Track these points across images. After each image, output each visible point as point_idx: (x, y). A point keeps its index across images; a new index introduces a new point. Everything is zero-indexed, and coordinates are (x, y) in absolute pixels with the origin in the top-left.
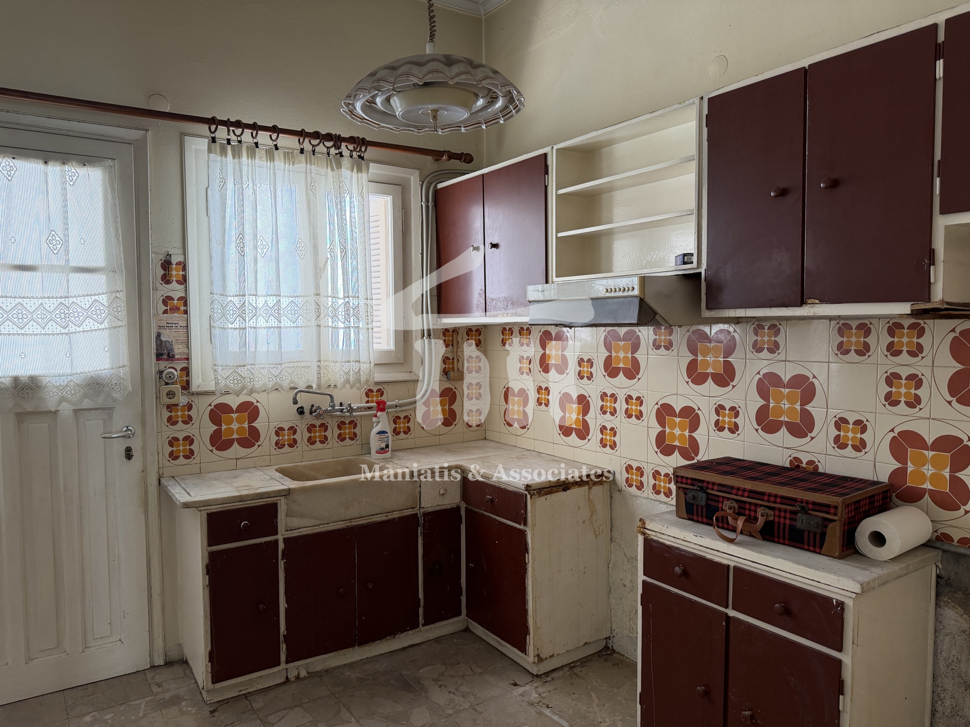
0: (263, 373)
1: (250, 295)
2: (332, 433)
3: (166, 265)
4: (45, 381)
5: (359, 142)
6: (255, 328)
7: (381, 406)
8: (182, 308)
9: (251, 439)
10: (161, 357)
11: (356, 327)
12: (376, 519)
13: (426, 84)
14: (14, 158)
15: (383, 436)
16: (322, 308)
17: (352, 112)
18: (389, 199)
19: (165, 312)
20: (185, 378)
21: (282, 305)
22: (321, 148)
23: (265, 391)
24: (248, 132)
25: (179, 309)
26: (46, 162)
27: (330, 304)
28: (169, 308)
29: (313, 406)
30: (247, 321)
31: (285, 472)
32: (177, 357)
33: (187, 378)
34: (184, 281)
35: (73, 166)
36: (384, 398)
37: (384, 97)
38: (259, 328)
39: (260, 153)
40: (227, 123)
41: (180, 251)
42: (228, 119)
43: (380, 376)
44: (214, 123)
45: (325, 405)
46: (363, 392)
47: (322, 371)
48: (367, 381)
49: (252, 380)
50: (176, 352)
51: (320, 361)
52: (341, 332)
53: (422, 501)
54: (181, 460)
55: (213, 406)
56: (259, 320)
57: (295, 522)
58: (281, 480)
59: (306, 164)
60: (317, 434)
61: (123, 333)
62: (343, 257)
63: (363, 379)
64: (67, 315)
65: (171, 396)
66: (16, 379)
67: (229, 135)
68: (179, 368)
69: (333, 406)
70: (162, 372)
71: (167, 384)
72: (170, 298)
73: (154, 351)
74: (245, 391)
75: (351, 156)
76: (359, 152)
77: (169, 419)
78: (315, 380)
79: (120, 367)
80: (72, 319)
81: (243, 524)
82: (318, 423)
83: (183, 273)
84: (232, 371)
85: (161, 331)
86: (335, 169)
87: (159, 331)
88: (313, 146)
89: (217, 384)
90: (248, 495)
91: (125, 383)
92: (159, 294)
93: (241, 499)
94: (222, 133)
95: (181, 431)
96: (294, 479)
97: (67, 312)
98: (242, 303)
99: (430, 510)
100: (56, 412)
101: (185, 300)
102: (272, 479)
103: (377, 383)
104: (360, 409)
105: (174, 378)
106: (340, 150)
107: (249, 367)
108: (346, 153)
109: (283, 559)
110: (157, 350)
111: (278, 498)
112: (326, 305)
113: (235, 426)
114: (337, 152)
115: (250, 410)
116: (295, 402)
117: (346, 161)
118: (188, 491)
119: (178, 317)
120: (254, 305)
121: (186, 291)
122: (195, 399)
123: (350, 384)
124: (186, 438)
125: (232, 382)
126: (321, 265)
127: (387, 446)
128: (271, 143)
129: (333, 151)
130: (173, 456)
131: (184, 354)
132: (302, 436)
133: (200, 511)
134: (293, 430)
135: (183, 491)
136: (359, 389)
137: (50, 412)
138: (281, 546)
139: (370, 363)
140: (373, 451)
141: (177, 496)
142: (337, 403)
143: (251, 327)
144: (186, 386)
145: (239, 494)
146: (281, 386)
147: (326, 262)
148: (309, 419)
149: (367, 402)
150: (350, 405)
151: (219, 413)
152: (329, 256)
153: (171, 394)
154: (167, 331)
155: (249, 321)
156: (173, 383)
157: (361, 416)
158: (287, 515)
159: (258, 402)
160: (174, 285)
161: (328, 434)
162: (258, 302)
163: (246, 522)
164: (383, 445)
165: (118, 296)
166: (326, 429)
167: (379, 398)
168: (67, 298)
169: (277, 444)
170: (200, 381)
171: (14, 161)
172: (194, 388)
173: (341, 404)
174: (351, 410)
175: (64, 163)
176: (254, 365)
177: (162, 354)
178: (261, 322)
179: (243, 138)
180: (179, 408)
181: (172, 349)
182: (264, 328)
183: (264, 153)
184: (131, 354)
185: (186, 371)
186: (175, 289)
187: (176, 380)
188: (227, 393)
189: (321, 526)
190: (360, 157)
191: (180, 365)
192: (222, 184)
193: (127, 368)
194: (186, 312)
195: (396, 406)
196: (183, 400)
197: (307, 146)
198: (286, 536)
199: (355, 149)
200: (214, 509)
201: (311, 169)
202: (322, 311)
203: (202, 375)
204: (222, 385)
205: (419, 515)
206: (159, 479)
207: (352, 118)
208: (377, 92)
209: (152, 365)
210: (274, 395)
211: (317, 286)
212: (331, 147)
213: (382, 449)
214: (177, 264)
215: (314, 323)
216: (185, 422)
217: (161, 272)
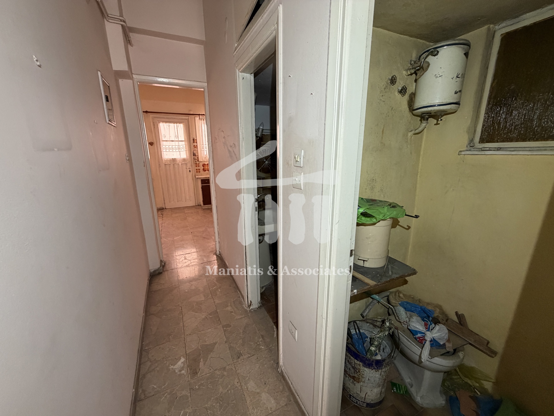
3: (194, 140)
4: (177, 159)
19: (194, 148)
34: (196, 142)
41: (196, 137)
44: (199, 115)
61: (188, 151)
66: (173, 158)
67: (202, 117)
72: (195, 146)
74: (207, 161)
77: (196, 166)
79: (187, 157)
80: (180, 149)
84: (205, 158)
85: (194, 151)
89: (203, 160)
91: (189, 160)
92: (193, 145)
95: (198, 168)
100: (179, 164)
101: (197, 146)
110: (193, 154)
113: (206, 167)
118: (199, 176)
121: (197, 144)
122: (200, 163)
125: (205, 160)
130: (197, 172)
131: (197, 155)
133: (200, 179)
141: (197, 177)
144: (198, 160)
151: (204, 165)
153: (196, 162)
160: (195, 143)
165: (187, 145)
168: (179, 146)
171: (169, 124)
175: (177, 124)
181: (195, 154)
184: (189, 155)
185: (198, 158)
186: (195, 144)
187: (196, 159)
188: (205, 162)
191: (197, 157)
193: (189, 157)
194: (197, 148)
196: (198, 163)
200: (202, 179)
203: (201, 159)
206: (195, 175)
209: (193, 157)
216: (198, 167)
217: (193, 141)
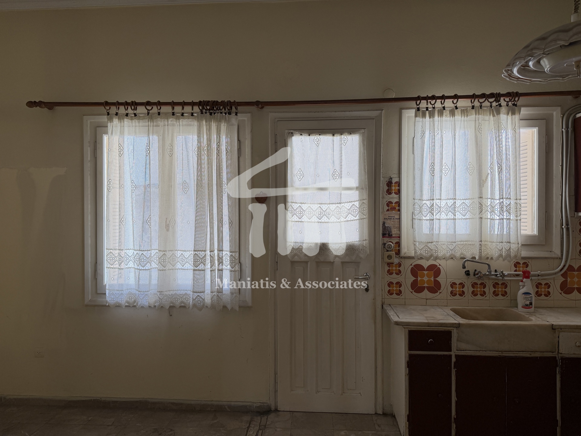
0: (443, 247)
1: (437, 199)
2: (489, 289)
3: (389, 184)
4: (329, 246)
5: (513, 96)
6: (439, 219)
7: (526, 275)
8: (397, 208)
9: (435, 288)
10: (385, 236)
11: (508, 219)
12: (521, 355)
13: (571, 44)
14: (320, 135)
15: (528, 296)
16: (483, 206)
17: (510, 76)
18: (535, 130)
19: (388, 210)
20: (397, 248)
21: (457, 205)
22: (487, 104)
23: (444, 259)
24: (439, 101)
25: (395, 208)
26: (333, 135)
27: (489, 203)
28: (390, 208)
29: (476, 270)
30: (434, 215)
31: (457, 312)
32: (393, 236)
33: (399, 248)
34: (399, 192)
35: (346, 135)
36: (528, 269)
37: (536, 60)
38: (442, 219)
39: (446, 113)
40: (426, 98)
41: (396, 176)
42: (427, 96)
43: (524, 253)
44: (419, 100)
45: (484, 270)
46: (512, 263)
47: (482, 248)
48: (516, 256)
49: (436, 251)
50: (393, 233)
51: (481, 241)
52: (497, 222)
53: (560, 348)
54: (394, 296)
55: (413, 266)
56: (442, 215)
57: (463, 346)
58: (454, 317)
59: (476, 115)
60: (479, 289)
61: (366, 221)
62: (500, 172)
63: (512, 255)
64: (340, 213)
65: (390, 258)
66: (317, 245)
67: (427, 105)
68: (394, 242)
69: (490, 272)
70: (385, 244)
71: (387, 251)
72: (391, 202)
73: (381, 232)
74: (432, 258)
75: (507, 105)
76: (513, 101)
77: (388, 271)
78: (478, 254)
79: (364, 240)
80: (342, 214)
81: (429, 341)
82: (479, 282)
83: (398, 188)
84: (424, 245)
85: (385, 221)
86: (496, 115)
87: (384, 221)
88: (481, 103)
89: (415, 252)
90: (433, 323)
91: (366, 249)
92: (385, 200)
93: (429, 324)
94: (423, 104)
95: (394, 278)
96: (463, 317)
97: (340, 211)
98: (432, 204)
99: (567, 356)
100: (333, 262)
101: (399, 204)
102: (448, 315)
103: (523, 258)
104: (509, 275)
105: (391, 248)
106: (500, 103)
107: (435, 243)
108: (503, 103)
109: (454, 368)
110: (383, 231)
111: (452, 328)
112: (486, 205)
113: (426, 279)
114: (497, 104)
115: (435, 270)
116: (464, 267)
117: (503, 110)
118: (398, 314)
119: (395, 213)
120: (439, 205)
121: (400, 198)
122: (403, 261)
123: (502, 257)
124: (398, 283)
125: (424, 252)
126: (484, 178)
127: (531, 304)
128: (453, 105)
129: (494, 104)
130: (390, 293)
131: (398, 234)
132: (468, 289)
133: (405, 328)
134: (462, 285)
135: (395, 314)
136: (510, 262)
137: (330, 262)
138: (454, 359)
139: (518, 244)
140: (520, 306)
141: (392, 316)
142: (493, 269)
143: (437, 219)
144: (398, 253)
145: (427, 322)
146: (455, 257)
147: (487, 176)
148: (473, 280)
149: (516, 271)
150: (502, 272)
151: (417, 270)
152: (489, 172)
153: (390, 257)
154: (389, 221)
155: (436, 215)
156: (391, 251)
157: (510, 280)
158: (458, 340)
159: (440, 265)
160: (393, 195)
161: (486, 290)
162: (442, 204)
163: (432, 340)
164: (528, 303)
165: (364, 202)
166: (484, 287)
167: (525, 269)
168: (340, 203)
169: (452, 293)
170: (406, 250)
171: (320, 136)
172: (402, 254)
173: (496, 271)
174: (503, 275)
175: (341, 134)
176: (438, 242)
177: (385, 234)
178: (443, 216)
179: (436, 105)
180: (394, 265)
181: (391, 231)
182: (445, 219)
183: (448, 112)
184: (369, 233)
185: (399, 244)
186: (394, 198)
187: (393, 249)
188: (421, 258)
189: (481, 352)
190: (514, 105)
191: (395, 241)
192: (422, 134)
193: (367, 241)
194: (399, 210)
195: (539, 275)
196: (396, 261)
197: (477, 103)
198: (457, 354)
199: (510, 100)
200: (413, 328)
201: (479, 118)
202: (484, 209)
203: (407, 247)
204: (418, 253)
205: (557, 359)
206: (382, 305)
207: (510, 79)
208: (530, 58)
209: (380, 239)
210: (450, 262)
211: (481, 192)
212: (493, 102)
213: (527, 305)
214: (395, 183)
215: (478, 216)
216: (397, 274)
217: (386, 188)
